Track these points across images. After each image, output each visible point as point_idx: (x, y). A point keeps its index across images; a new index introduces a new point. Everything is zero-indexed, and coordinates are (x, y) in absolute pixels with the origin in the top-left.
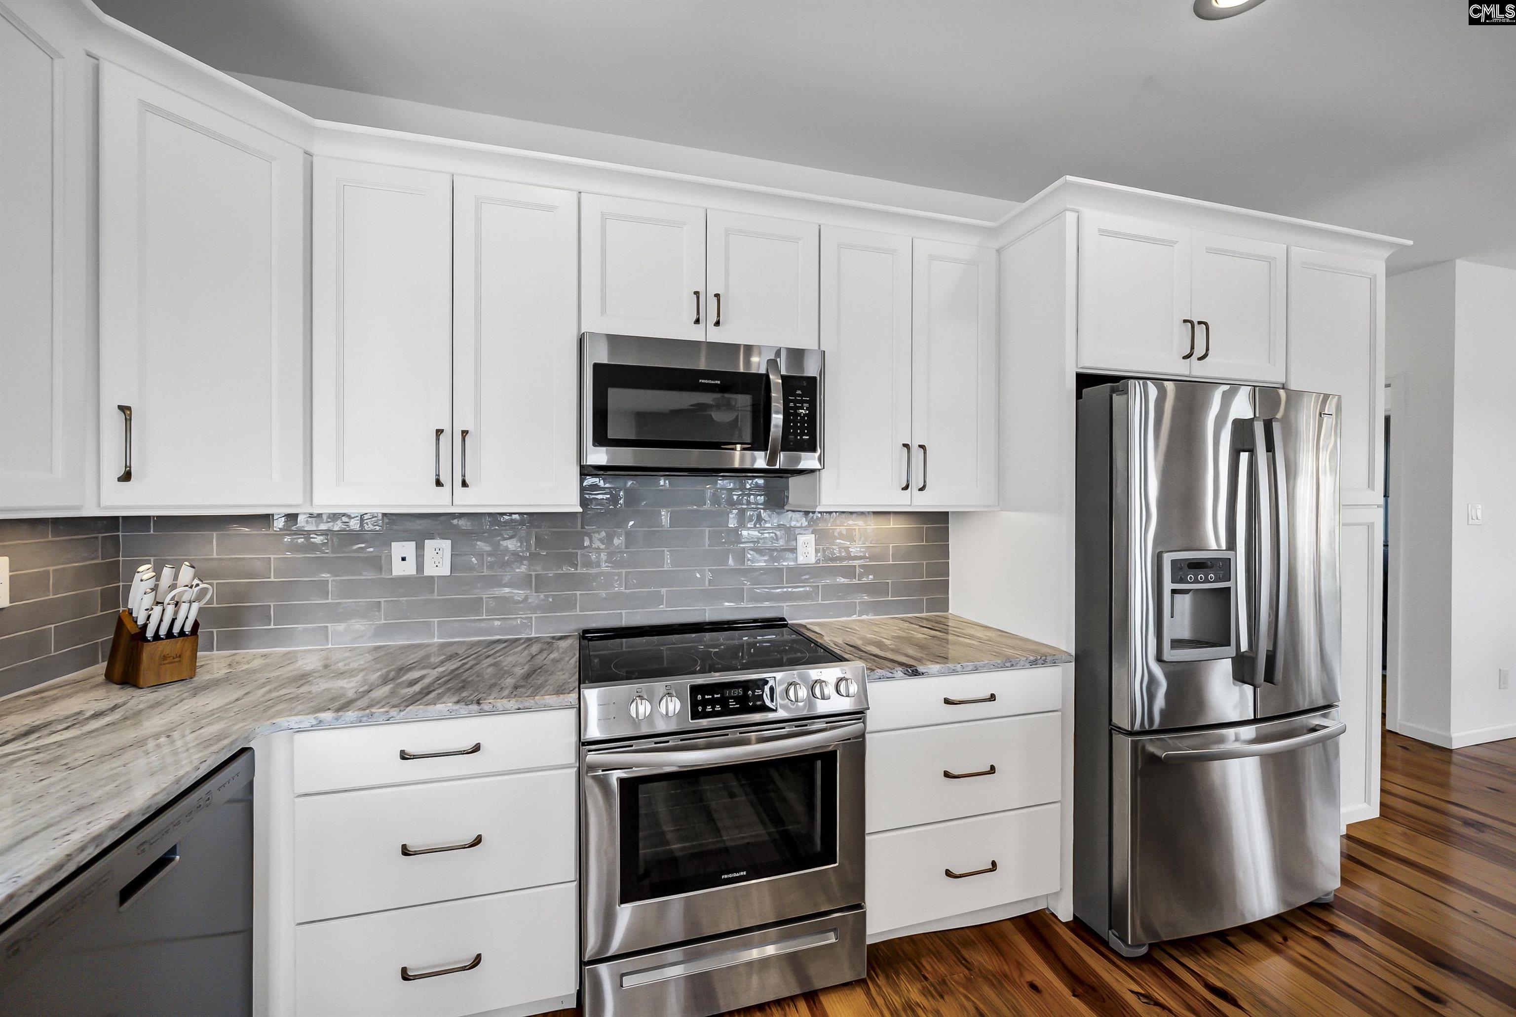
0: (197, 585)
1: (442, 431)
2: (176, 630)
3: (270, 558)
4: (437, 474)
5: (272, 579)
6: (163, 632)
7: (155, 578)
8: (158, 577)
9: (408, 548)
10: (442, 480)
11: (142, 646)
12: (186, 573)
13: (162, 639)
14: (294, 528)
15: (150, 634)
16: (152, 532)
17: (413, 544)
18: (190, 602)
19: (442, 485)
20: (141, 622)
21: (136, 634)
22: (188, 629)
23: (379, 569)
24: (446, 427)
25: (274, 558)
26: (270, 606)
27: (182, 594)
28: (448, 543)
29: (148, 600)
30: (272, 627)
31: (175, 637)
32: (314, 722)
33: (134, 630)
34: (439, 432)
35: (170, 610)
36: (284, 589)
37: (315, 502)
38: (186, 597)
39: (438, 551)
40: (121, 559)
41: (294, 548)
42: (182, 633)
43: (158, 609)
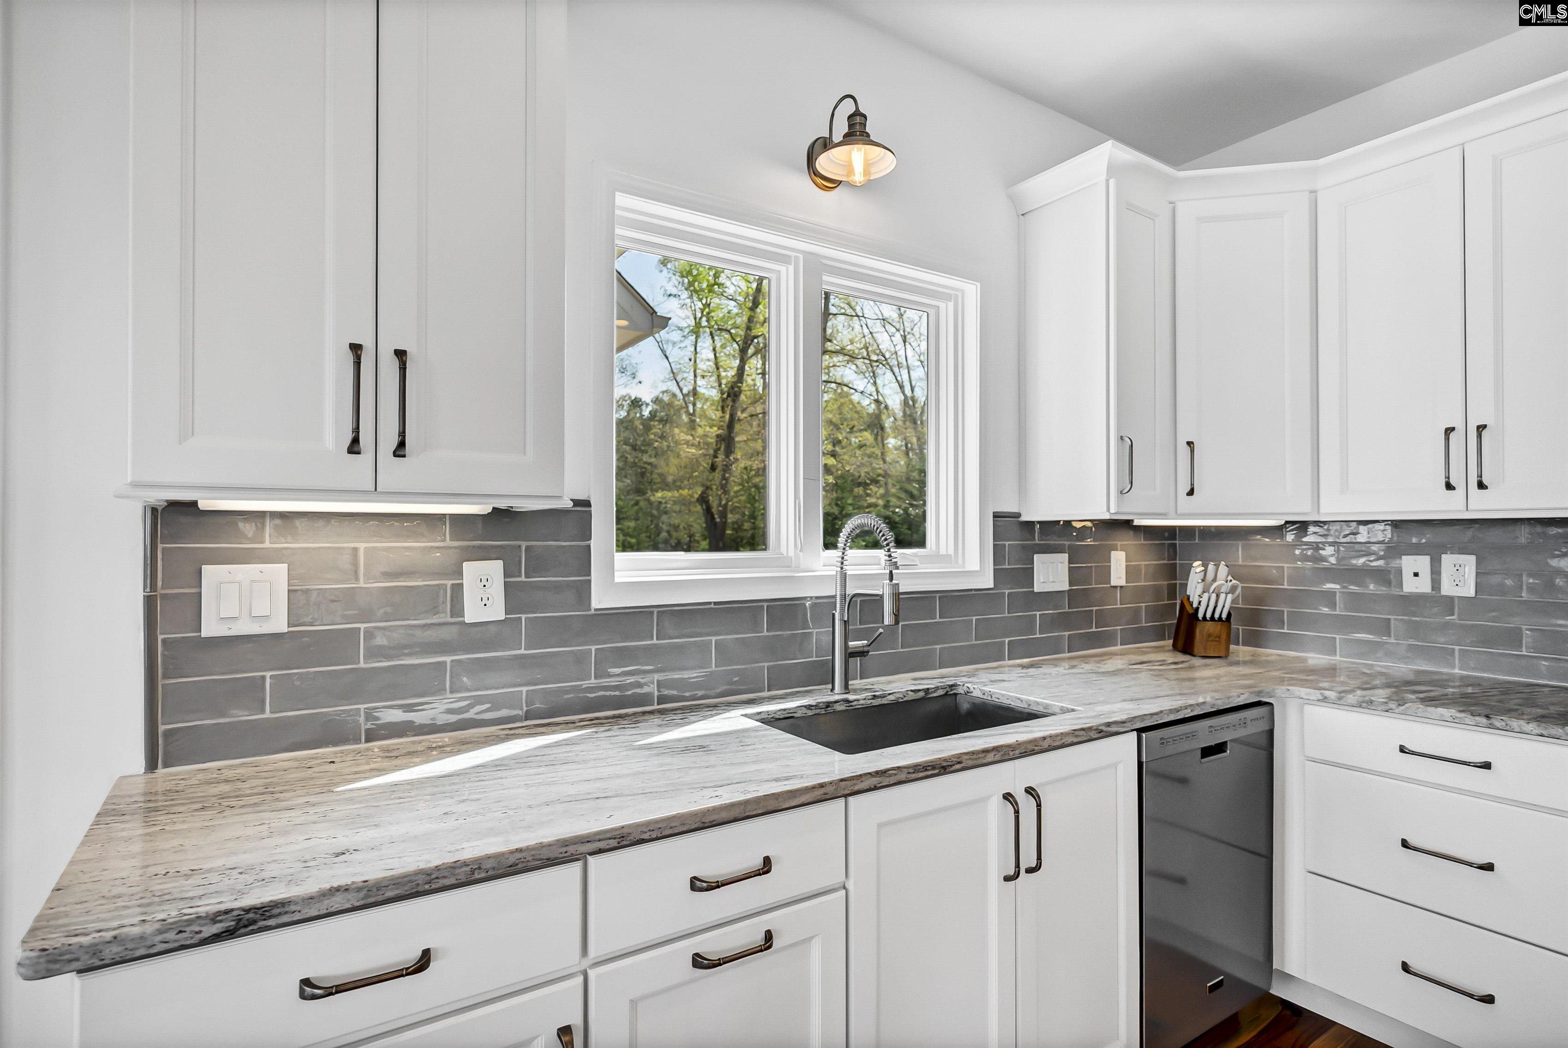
0: (1231, 581)
1: (1453, 429)
2: (1217, 616)
3: (1283, 567)
4: (1447, 475)
5: (1286, 587)
6: (1208, 615)
7: (1203, 572)
8: (1205, 571)
9: (1422, 563)
10: (1453, 482)
11: (1196, 623)
12: (1223, 570)
13: (1208, 621)
14: (1305, 539)
15: (1200, 615)
16: (1197, 541)
17: (1427, 559)
18: (1227, 594)
19: (1454, 488)
20: (1195, 605)
21: (1193, 614)
22: (1224, 616)
23: (1388, 583)
24: (1459, 424)
25: (1287, 567)
26: (1283, 611)
27: (1219, 587)
28: (1472, 559)
29: (1199, 590)
30: (1285, 631)
31: (1215, 621)
32: (1321, 698)
33: (1191, 611)
34: (1449, 431)
35: (1214, 596)
36: (1294, 598)
37: (1322, 511)
38: (1223, 590)
39: (1458, 567)
40: (1178, 562)
41: (1305, 558)
42: (1220, 618)
43: (1206, 596)
